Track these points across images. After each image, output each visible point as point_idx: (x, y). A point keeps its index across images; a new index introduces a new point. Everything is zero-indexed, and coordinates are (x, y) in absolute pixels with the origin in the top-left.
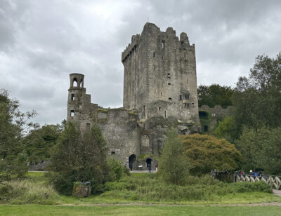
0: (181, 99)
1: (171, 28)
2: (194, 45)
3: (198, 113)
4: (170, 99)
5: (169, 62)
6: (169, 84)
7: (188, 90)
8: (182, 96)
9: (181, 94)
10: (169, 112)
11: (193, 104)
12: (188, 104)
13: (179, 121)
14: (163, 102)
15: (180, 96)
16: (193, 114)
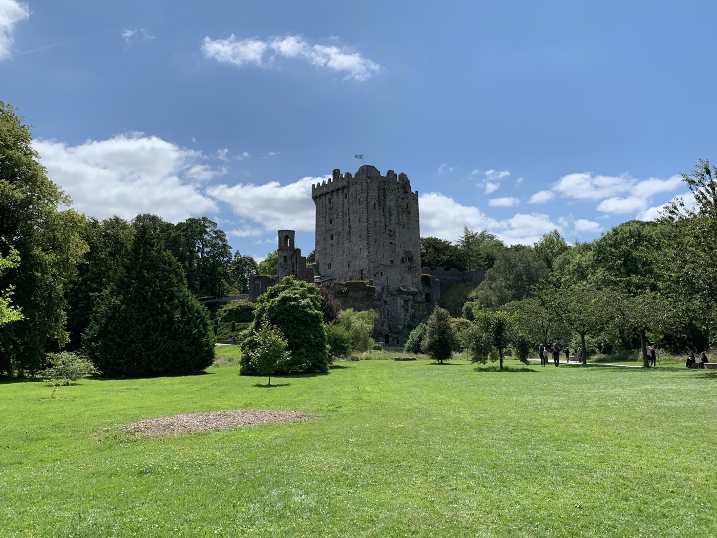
0: (403, 262)
1: (394, 171)
2: (417, 192)
3: (421, 279)
4: (392, 261)
5: (390, 215)
6: (391, 243)
7: (410, 250)
8: (405, 258)
9: (404, 256)
10: (391, 278)
11: (416, 267)
12: (411, 268)
13: (402, 288)
14: (385, 266)
15: (403, 258)
16: (416, 280)
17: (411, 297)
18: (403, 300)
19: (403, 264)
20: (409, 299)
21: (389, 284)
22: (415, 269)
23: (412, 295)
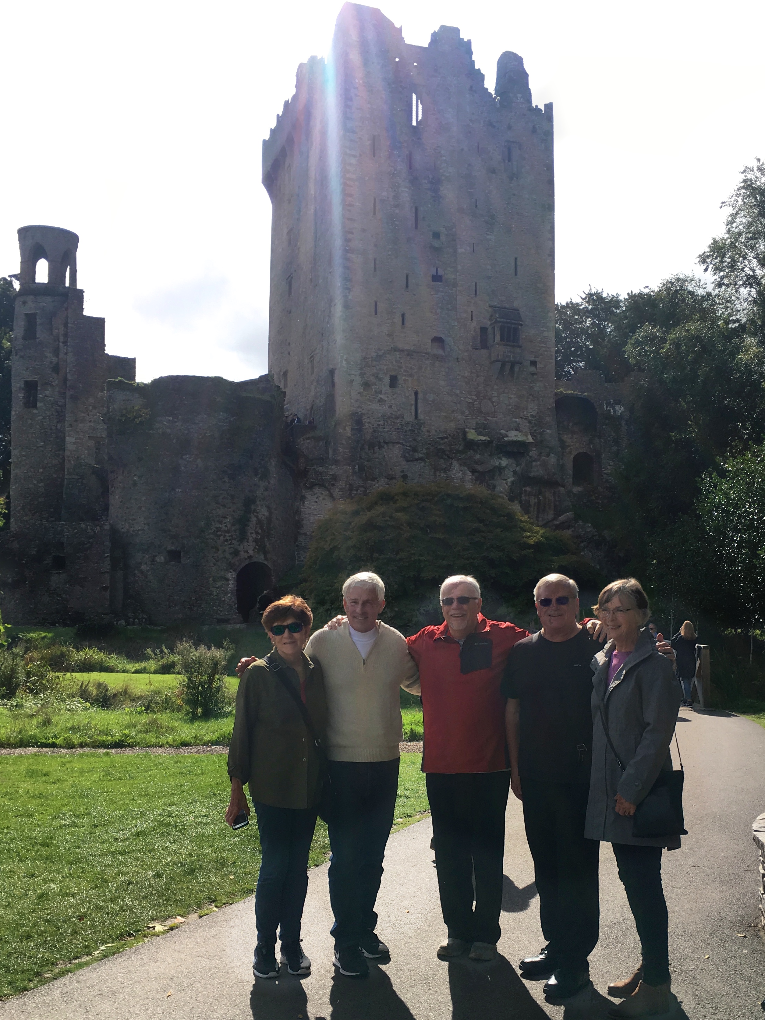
0: (484, 344)
1: (455, 31)
2: (548, 106)
3: (551, 402)
4: (438, 340)
6: (437, 279)
7: (517, 304)
8: (490, 331)
9: (487, 323)
10: (431, 397)
11: (534, 363)
12: (513, 365)
13: (472, 435)
14: (410, 354)
15: (483, 330)
16: (532, 409)
17: (504, 462)
18: (473, 471)
19: (484, 351)
20: (500, 469)
21: (421, 416)
22: (533, 369)
23: (509, 455)
